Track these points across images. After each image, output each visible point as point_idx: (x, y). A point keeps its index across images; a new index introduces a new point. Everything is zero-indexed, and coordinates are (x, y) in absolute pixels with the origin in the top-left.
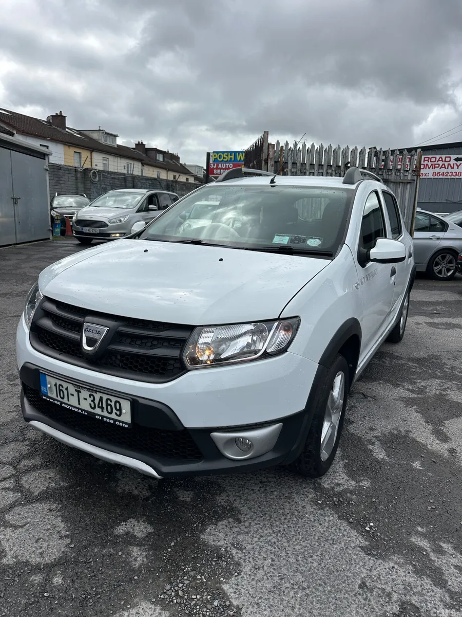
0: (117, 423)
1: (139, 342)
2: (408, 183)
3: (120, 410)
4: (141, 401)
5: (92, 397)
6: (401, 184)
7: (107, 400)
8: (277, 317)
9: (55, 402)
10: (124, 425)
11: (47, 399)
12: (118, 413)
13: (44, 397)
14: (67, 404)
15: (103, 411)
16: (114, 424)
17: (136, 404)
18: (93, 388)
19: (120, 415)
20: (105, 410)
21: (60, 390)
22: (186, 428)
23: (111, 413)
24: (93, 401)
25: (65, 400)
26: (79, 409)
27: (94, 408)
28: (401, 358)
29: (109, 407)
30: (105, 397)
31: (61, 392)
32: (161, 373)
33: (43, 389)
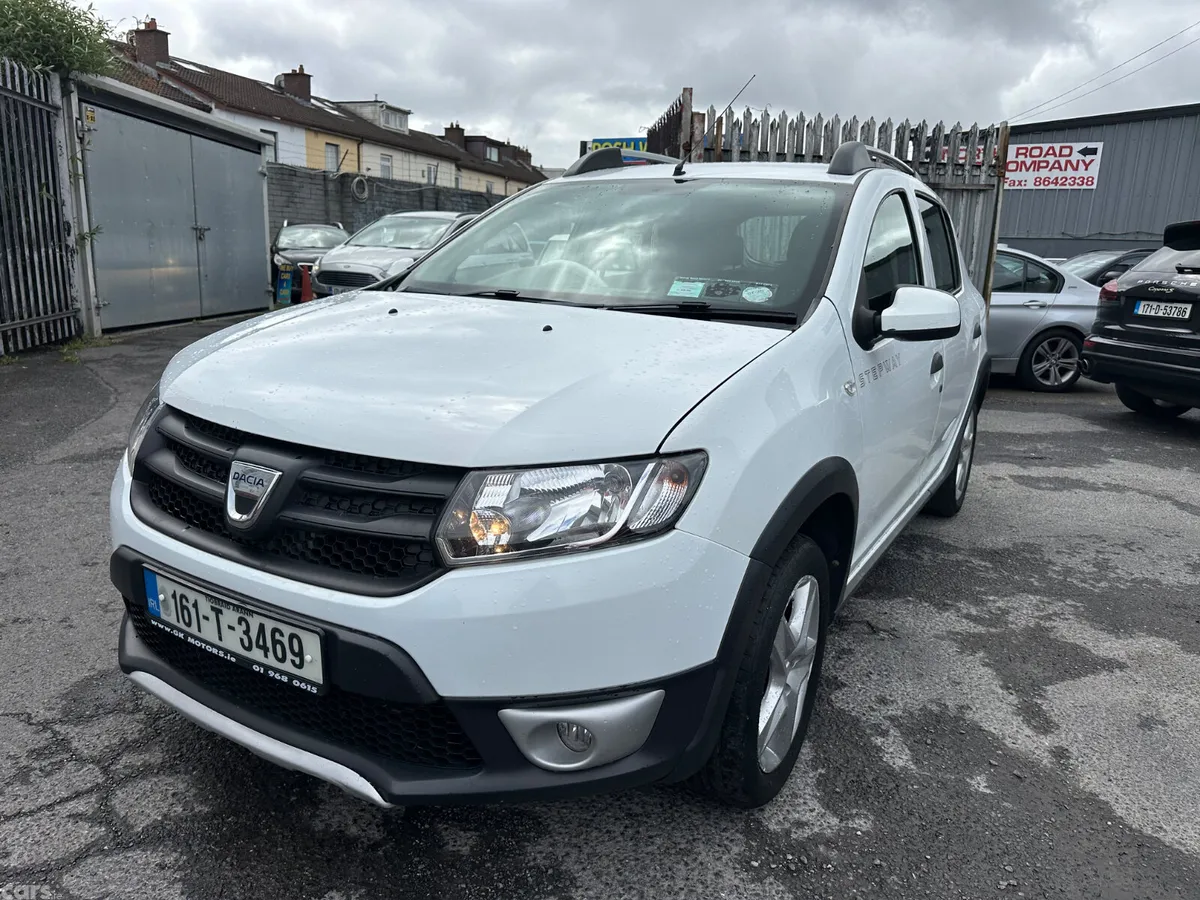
0: (296, 683)
1: (345, 504)
2: (980, 191)
3: (300, 654)
4: (343, 635)
5: (243, 623)
6: (965, 194)
7: (275, 631)
8: (653, 451)
9: (175, 633)
11: (160, 626)
12: (297, 661)
13: (153, 622)
14: (196, 638)
15: (266, 656)
16: (289, 685)
17: (332, 641)
18: (246, 605)
19: (300, 666)
20: (271, 654)
21: (184, 608)
22: (442, 697)
23: (283, 660)
24: (247, 632)
25: (193, 630)
26: (219, 648)
27: (249, 649)
28: (957, 549)
29: (278, 647)
30: (269, 625)
31: (185, 612)
32: (391, 575)
33: (151, 603)
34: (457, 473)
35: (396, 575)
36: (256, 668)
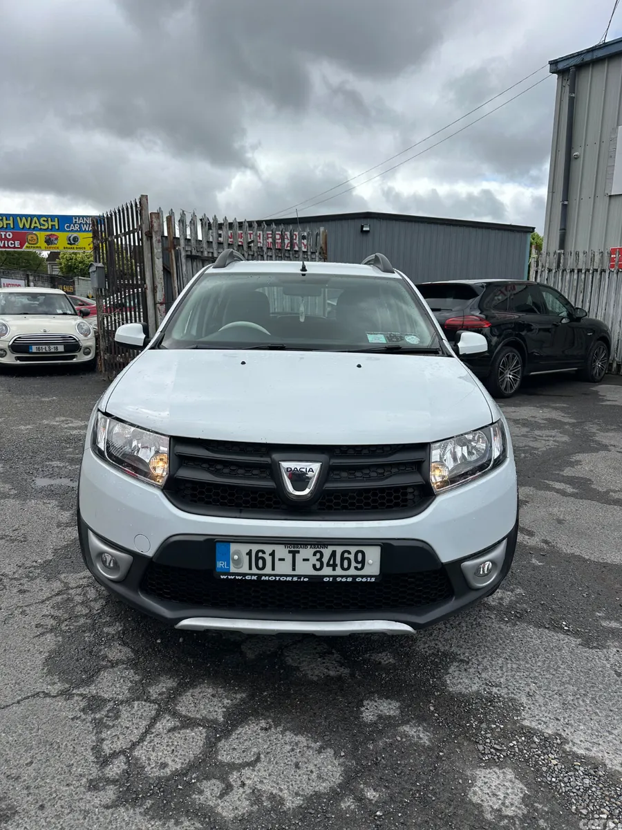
3: (363, 562)
10: (369, 579)
11: (229, 577)
13: (222, 577)
16: (354, 582)
24: (320, 560)
30: (339, 550)
32: (403, 506)
34: (424, 447)
35: (406, 506)
36: (326, 579)
